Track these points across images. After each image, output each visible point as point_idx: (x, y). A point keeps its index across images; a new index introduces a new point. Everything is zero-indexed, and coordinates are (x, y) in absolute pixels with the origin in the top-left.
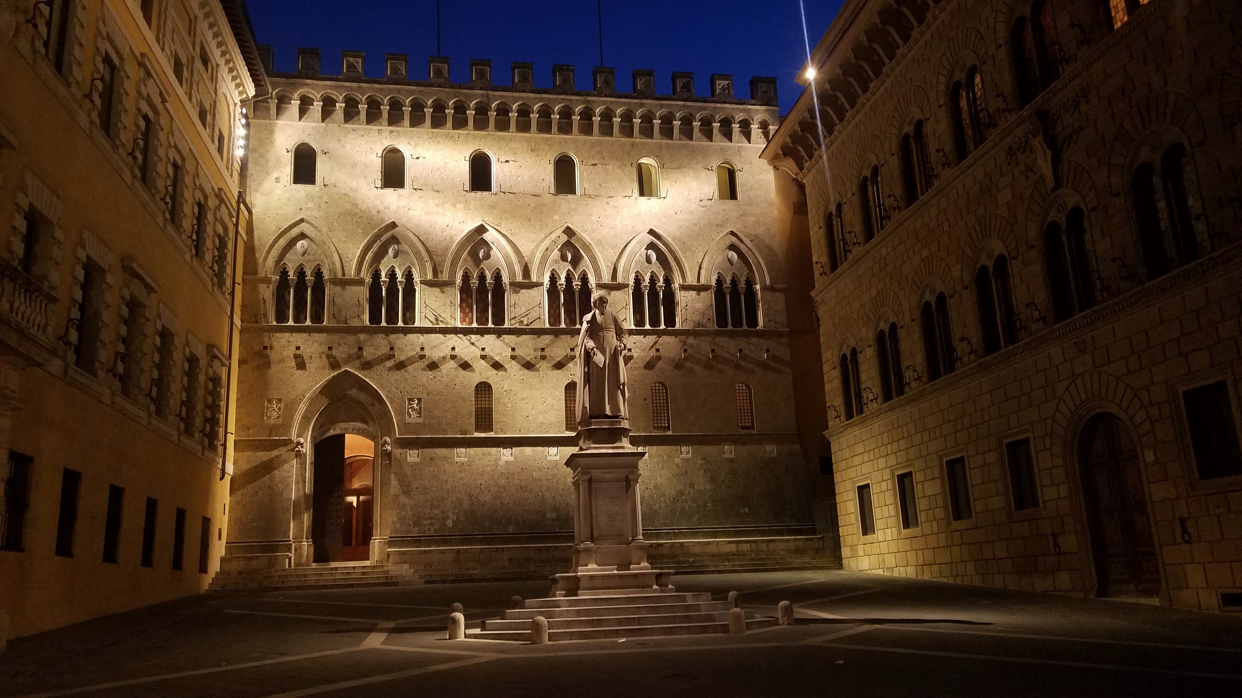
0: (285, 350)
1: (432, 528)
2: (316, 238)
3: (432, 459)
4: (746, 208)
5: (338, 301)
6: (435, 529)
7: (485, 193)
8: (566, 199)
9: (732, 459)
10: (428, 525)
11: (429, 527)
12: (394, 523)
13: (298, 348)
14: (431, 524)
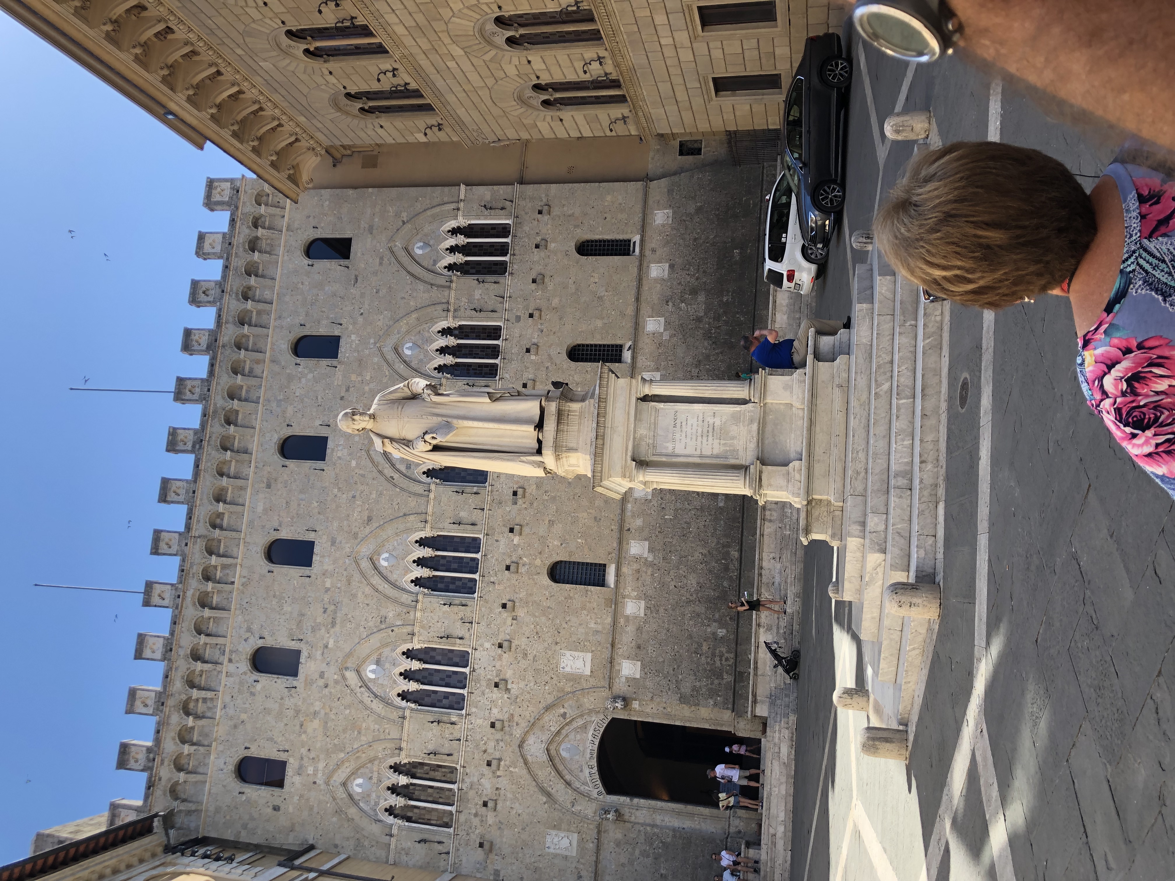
0: (486, 820)
1: (726, 655)
2: (352, 767)
3: (639, 647)
4: (362, 226)
5: (431, 747)
6: (728, 652)
7: (316, 550)
8: (333, 450)
9: (670, 266)
10: (721, 660)
11: (724, 659)
12: (715, 704)
13: (485, 804)
14: (721, 657)
